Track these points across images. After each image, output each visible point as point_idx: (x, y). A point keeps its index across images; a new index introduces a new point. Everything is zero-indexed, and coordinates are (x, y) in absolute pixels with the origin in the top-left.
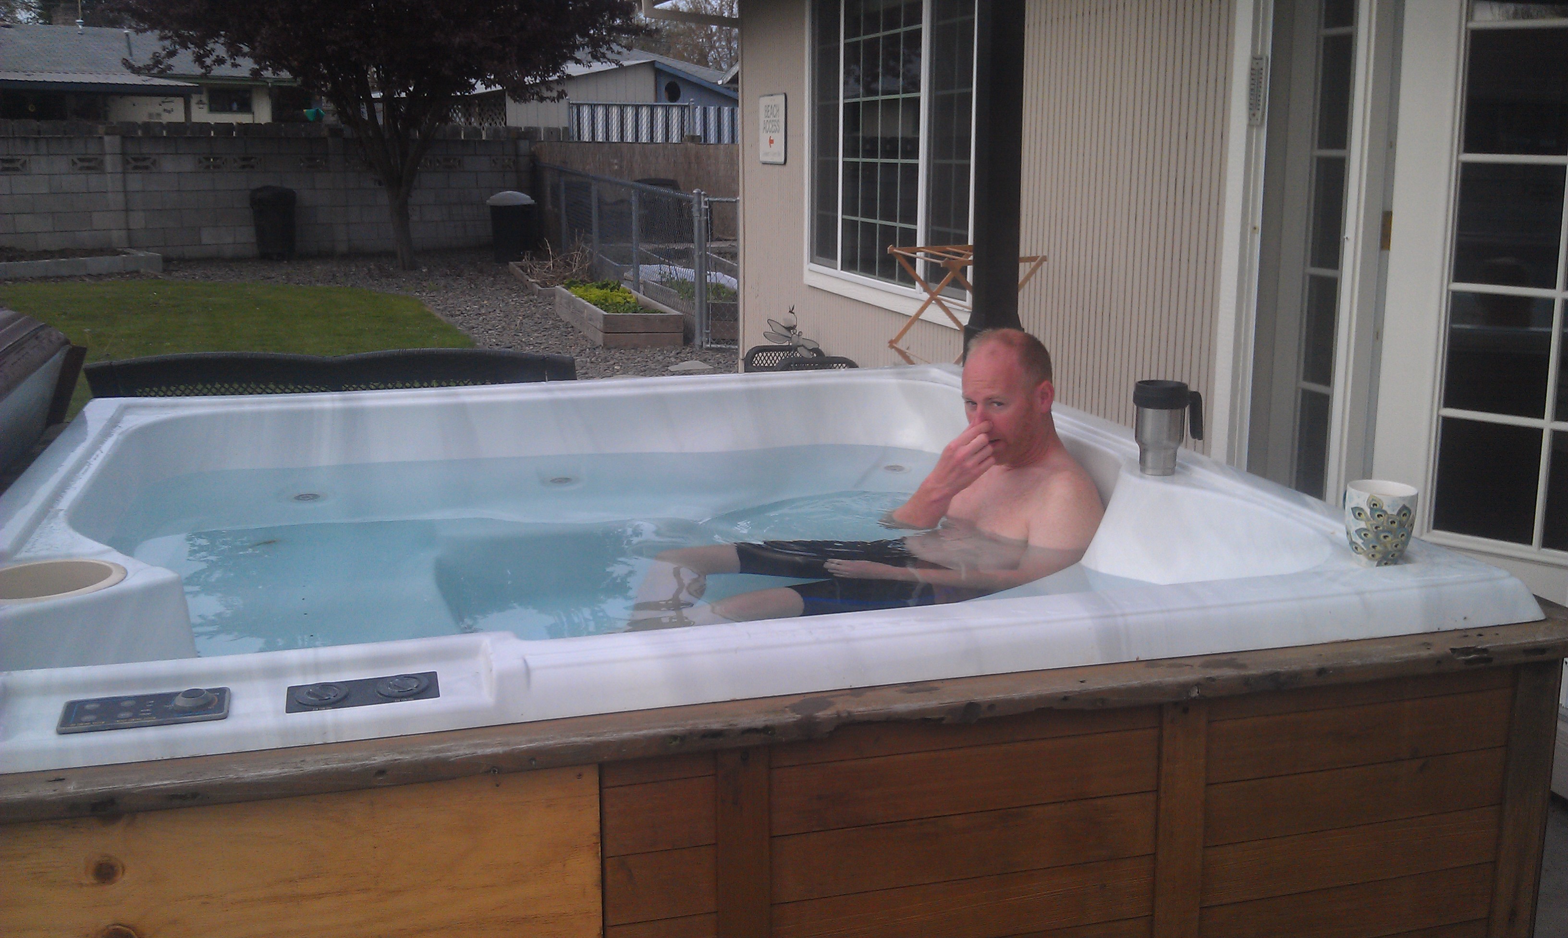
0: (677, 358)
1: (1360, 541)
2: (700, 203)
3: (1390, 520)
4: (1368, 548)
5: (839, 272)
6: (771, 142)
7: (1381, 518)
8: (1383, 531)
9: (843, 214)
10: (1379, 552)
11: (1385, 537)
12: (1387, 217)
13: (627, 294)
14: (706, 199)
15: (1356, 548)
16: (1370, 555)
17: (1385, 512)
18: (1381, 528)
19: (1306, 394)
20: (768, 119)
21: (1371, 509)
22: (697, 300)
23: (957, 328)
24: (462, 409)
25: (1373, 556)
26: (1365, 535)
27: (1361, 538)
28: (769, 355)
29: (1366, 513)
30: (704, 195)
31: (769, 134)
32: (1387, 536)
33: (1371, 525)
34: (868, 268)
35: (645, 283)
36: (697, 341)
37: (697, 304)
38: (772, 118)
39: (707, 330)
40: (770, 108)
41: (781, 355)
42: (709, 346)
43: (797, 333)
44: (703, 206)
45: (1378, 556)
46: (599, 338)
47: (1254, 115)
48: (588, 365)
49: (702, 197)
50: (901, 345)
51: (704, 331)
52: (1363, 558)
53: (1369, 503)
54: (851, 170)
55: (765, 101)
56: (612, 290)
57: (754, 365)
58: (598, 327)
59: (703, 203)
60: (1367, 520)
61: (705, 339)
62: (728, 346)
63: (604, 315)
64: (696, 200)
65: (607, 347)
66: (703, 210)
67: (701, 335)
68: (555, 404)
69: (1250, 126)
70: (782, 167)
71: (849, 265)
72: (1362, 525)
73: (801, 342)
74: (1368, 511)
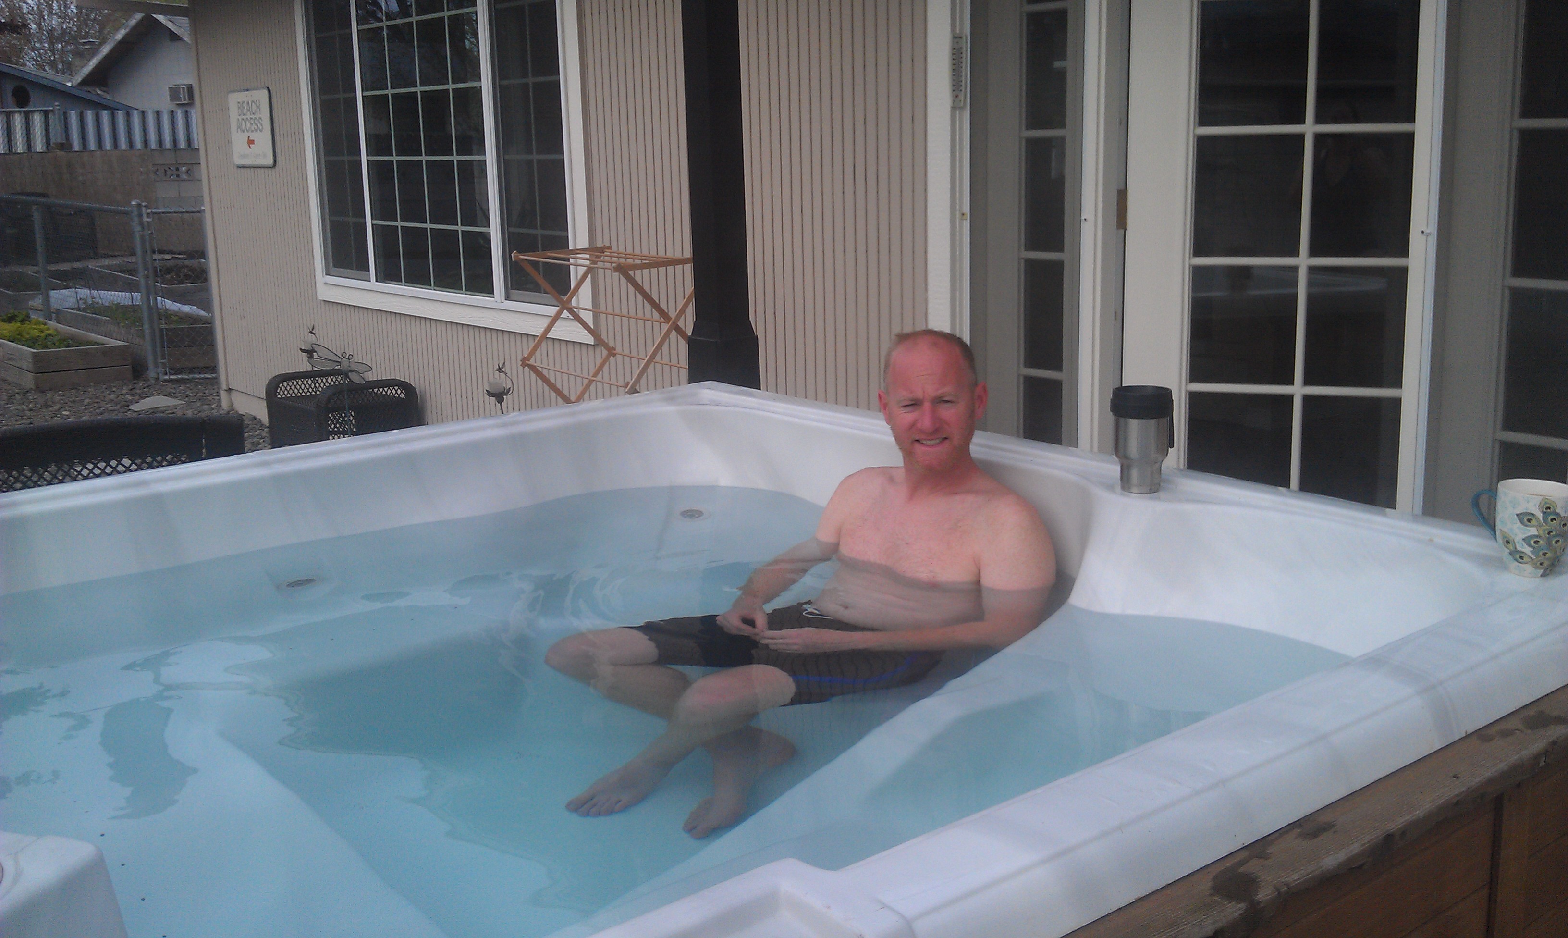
0: (132, 395)
1: (1527, 550)
2: (140, 215)
3: (1562, 524)
4: (1537, 556)
5: (373, 284)
6: (251, 142)
7: (1554, 521)
8: (1554, 536)
9: (372, 219)
10: (1548, 559)
11: (1557, 542)
12: (1122, 195)
13: (42, 327)
14: (149, 211)
15: (1521, 558)
16: (1538, 564)
17: (1558, 514)
18: (1554, 533)
19: (1030, 382)
20: (245, 117)
21: (1544, 513)
22: (146, 326)
25: (1541, 564)
26: (1536, 542)
27: (1530, 546)
28: (295, 383)
29: (1537, 519)
30: (146, 207)
31: (246, 134)
33: (1544, 531)
35: (58, 311)
36: (152, 374)
37: (147, 332)
38: (249, 116)
39: (164, 358)
40: (245, 105)
42: (166, 377)
43: (347, 357)
44: (145, 219)
45: (1547, 563)
46: (28, 380)
47: (957, 96)
48: (28, 413)
49: (144, 209)
51: (160, 361)
52: (1528, 568)
53: (1541, 507)
54: (380, 172)
55: (234, 99)
56: (23, 321)
57: (279, 396)
58: (25, 367)
59: (145, 215)
60: (1540, 525)
61: (161, 370)
62: (191, 376)
63: (34, 353)
64: (135, 213)
65: (40, 389)
66: (146, 223)
67: (156, 366)
69: (954, 108)
70: (273, 170)
71: (388, 274)
72: (1533, 531)
73: (354, 367)
74: (1540, 515)
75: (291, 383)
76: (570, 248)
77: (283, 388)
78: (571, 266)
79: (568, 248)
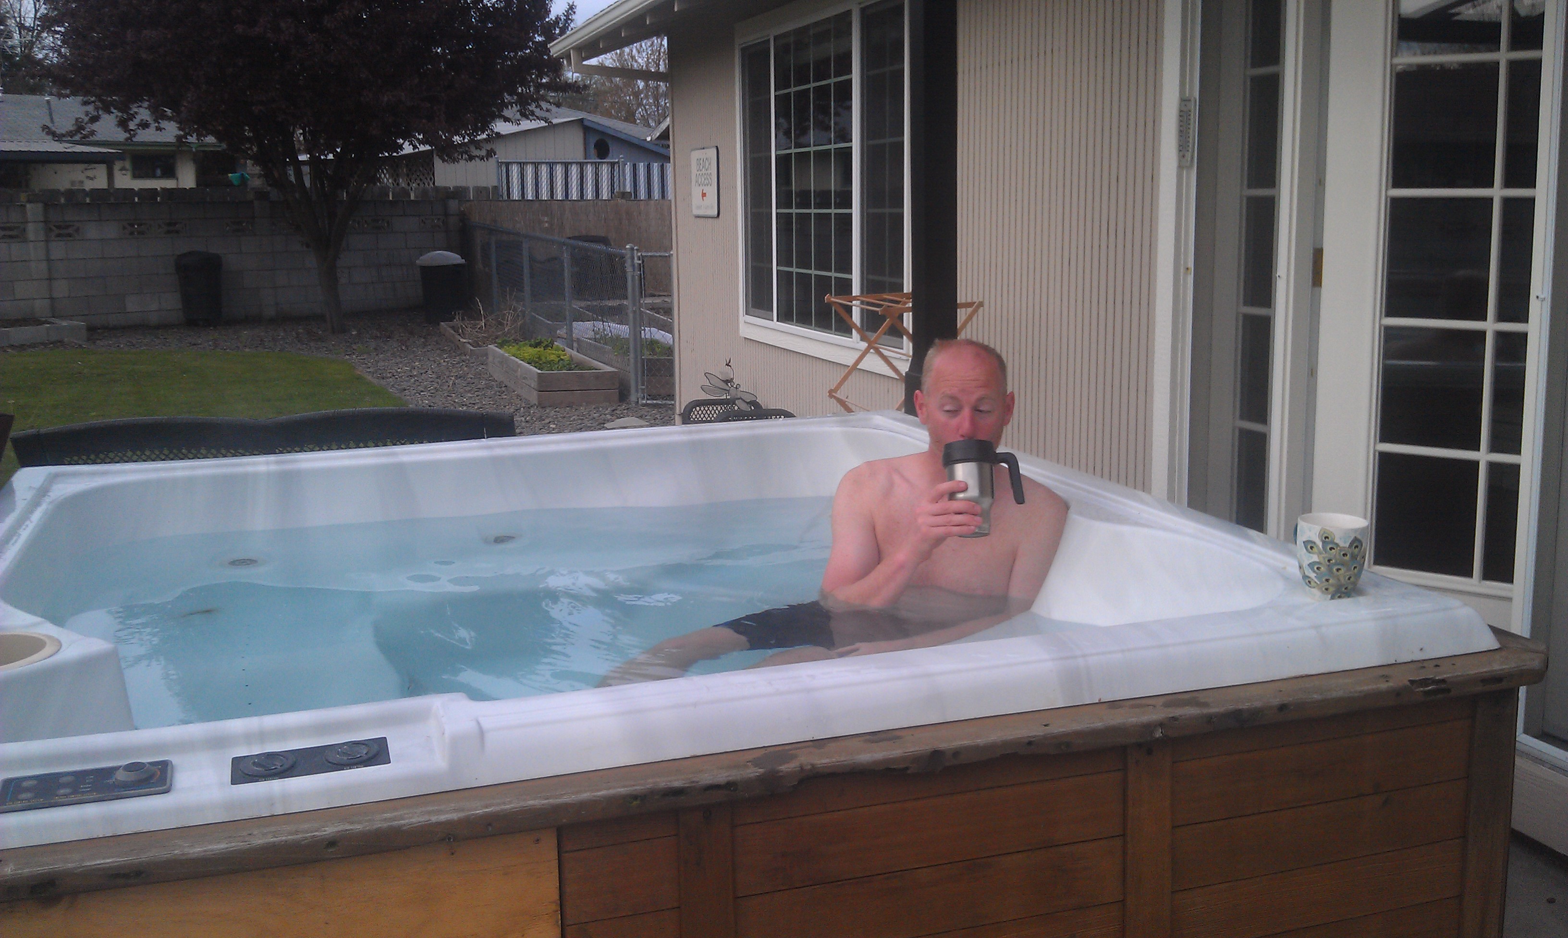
0: (612, 415)
1: (1313, 575)
2: (633, 258)
3: (1342, 553)
4: (1322, 582)
5: (775, 324)
6: (704, 195)
7: (1333, 551)
8: (1336, 564)
9: (777, 265)
10: (1332, 585)
11: (1338, 570)
12: (1318, 255)
13: (560, 352)
14: (639, 254)
15: (1309, 582)
16: (1324, 589)
17: (1337, 545)
18: (1334, 561)
19: (1245, 434)
20: (701, 173)
21: (1323, 542)
22: (632, 355)
23: (896, 377)
24: (400, 468)
25: (1327, 589)
26: (1318, 568)
27: (1314, 572)
28: (706, 409)
29: (1318, 546)
30: (637, 250)
31: (701, 188)
32: (1340, 569)
33: (1324, 558)
34: (804, 319)
35: (578, 340)
36: (633, 398)
37: (632, 361)
38: (704, 171)
39: (643, 385)
40: (701, 162)
41: (719, 408)
42: (645, 402)
43: (735, 386)
44: (636, 261)
45: (1331, 589)
46: (533, 398)
47: (1184, 156)
48: (523, 424)
49: (635, 251)
50: (840, 395)
51: (640, 387)
52: (1316, 591)
53: (1320, 536)
54: (785, 221)
55: (696, 155)
56: (546, 347)
57: (692, 419)
58: (532, 386)
59: (636, 258)
60: (1320, 553)
61: (640, 394)
62: (664, 402)
63: (539, 373)
64: (628, 256)
65: (542, 406)
66: (636, 265)
67: (637, 391)
68: (497, 461)
69: (1180, 167)
70: (716, 221)
71: (785, 316)
72: (1315, 558)
73: (739, 395)
74: (1320, 544)
75: (702, 409)
76: (853, 295)
77: (696, 413)
78: (854, 307)
79: (852, 294)
